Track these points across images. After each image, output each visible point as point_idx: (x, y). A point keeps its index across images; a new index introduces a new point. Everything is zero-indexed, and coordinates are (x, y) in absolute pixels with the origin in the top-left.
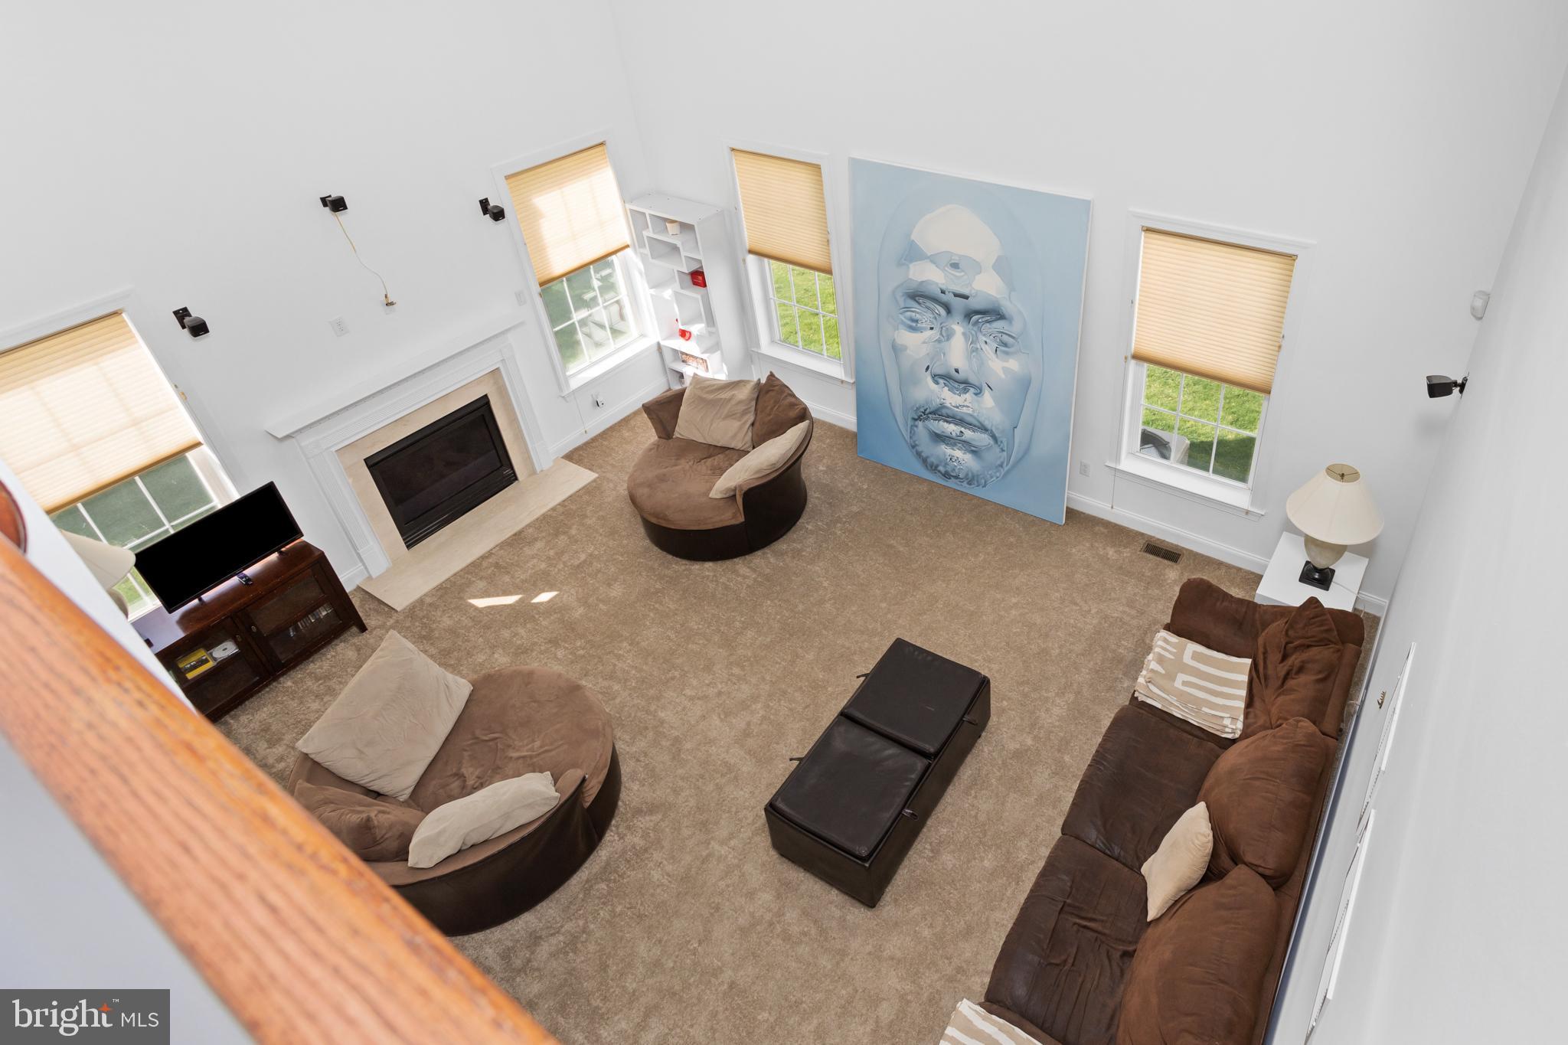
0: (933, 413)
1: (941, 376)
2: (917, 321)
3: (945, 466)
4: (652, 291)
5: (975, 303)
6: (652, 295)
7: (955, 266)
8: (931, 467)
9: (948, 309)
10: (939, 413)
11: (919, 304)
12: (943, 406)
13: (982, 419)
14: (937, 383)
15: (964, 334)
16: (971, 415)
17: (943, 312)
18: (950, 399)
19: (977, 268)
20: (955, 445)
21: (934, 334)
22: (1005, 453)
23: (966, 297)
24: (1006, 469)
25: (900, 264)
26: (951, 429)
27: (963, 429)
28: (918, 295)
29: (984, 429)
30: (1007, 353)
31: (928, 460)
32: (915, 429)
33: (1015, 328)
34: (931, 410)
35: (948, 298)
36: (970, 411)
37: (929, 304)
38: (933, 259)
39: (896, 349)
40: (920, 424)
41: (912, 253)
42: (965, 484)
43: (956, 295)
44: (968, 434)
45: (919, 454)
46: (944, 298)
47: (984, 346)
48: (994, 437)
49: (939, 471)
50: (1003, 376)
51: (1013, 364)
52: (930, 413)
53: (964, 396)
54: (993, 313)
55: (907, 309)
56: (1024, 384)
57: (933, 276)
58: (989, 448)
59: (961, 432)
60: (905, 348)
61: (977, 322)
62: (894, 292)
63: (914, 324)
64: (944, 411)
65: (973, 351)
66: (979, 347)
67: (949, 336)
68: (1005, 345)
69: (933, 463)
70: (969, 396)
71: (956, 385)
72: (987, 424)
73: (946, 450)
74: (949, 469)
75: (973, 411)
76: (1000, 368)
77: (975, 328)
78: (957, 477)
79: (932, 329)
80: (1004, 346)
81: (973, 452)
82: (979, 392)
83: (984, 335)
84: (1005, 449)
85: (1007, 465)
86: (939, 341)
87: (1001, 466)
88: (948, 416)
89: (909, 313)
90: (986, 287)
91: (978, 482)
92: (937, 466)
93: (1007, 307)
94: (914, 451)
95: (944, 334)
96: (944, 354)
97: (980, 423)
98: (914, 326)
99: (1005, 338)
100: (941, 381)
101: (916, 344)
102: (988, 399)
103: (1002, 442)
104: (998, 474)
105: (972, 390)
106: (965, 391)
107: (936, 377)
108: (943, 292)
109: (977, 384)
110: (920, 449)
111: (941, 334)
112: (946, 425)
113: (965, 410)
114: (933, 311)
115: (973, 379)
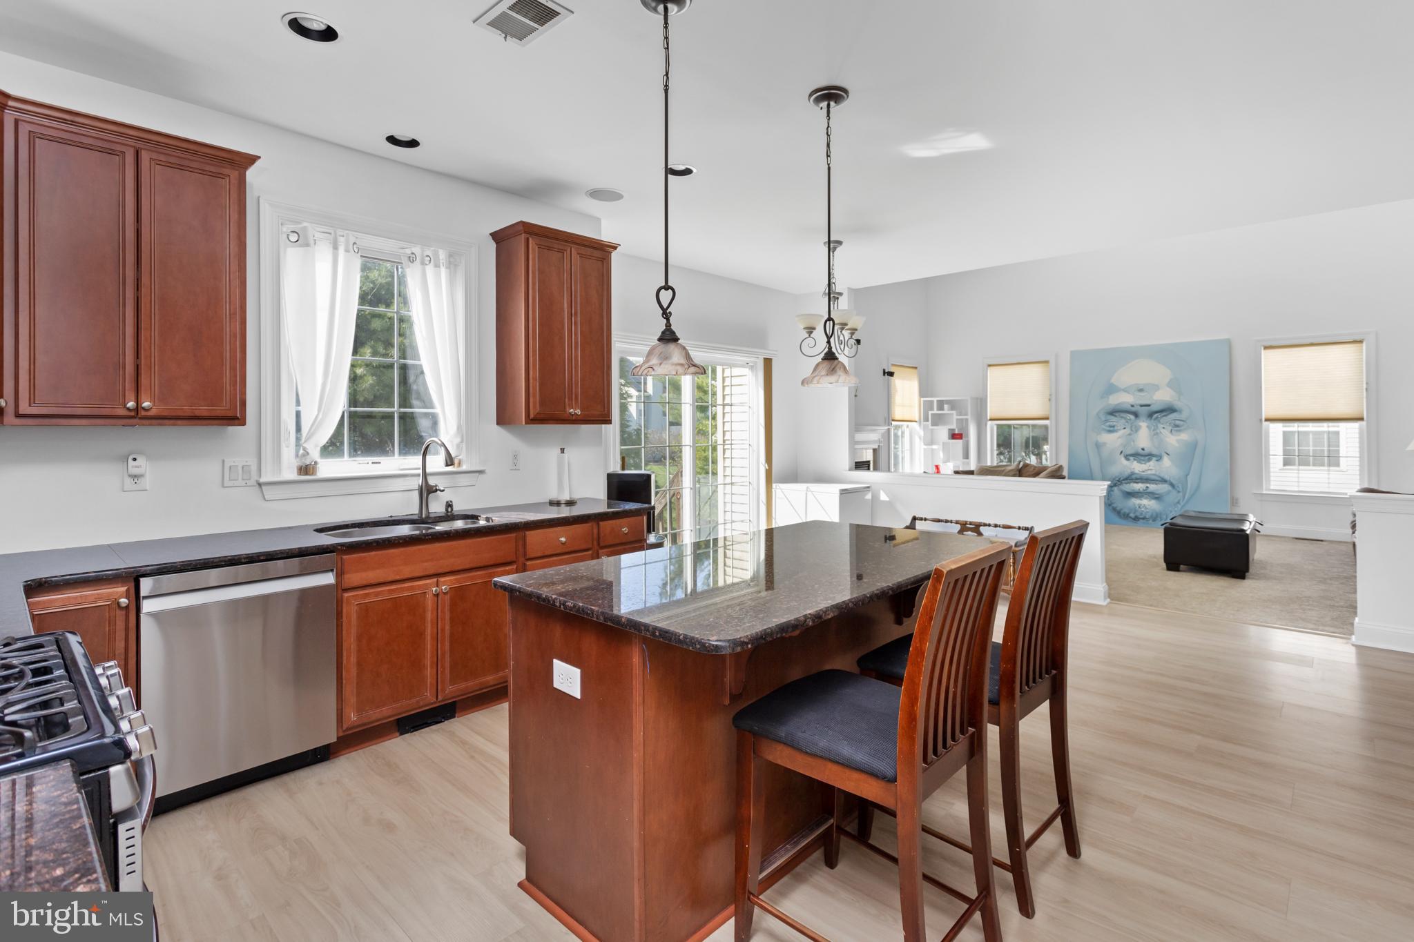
0: (1126, 479)
1: (1131, 455)
2: (1114, 427)
3: (1134, 513)
4: (925, 447)
5: (1154, 408)
6: (925, 449)
7: (1141, 390)
8: (1124, 515)
9: (1136, 415)
10: (1132, 478)
11: (1116, 416)
12: (1133, 473)
13: (1162, 475)
14: (1128, 460)
15: (1148, 427)
16: (1154, 474)
17: (1132, 417)
18: (1137, 467)
19: (1156, 387)
20: (1143, 496)
21: (1128, 431)
22: (1181, 494)
23: (1149, 405)
24: (1182, 504)
25: (1102, 397)
26: (1139, 487)
27: (1148, 485)
28: (1114, 412)
29: (1164, 481)
30: (1180, 431)
31: (1122, 512)
32: (1112, 493)
33: (1184, 416)
34: (1125, 477)
35: (1137, 408)
36: (1153, 472)
37: (1123, 415)
38: (1125, 390)
39: (1098, 446)
40: (1115, 489)
41: (1111, 389)
42: (1151, 521)
43: (1142, 406)
44: (1152, 487)
45: (1114, 509)
46: (1133, 409)
47: (1162, 431)
48: (1172, 485)
49: (1130, 517)
50: (1177, 445)
51: (1184, 436)
52: (1123, 480)
53: (1148, 464)
54: (1169, 410)
55: (1107, 421)
56: (1193, 446)
57: (1125, 399)
58: (1168, 492)
59: (1147, 487)
60: (1104, 444)
61: (1157, 418)
62: (1098, 414)
63: (1112, 429)
64: (1134, 477)
65: (1155, 434)
66: (1158, 431)
67: (1137, 429)
68: (1177, 426)
69: (1125, 512)
70: (1152, 463)
71: (1143, 458)
72: (1167, 477)
73: (1135, 502)
74: (1138, 514)
75: (1156, 471)
76: (1173, 441)
77: (1156, 421)
78: (1143, 519)
79: (1125, 428)
80: (1176, 427)
81: (1157, 498)
82: (1159, 458)
83: (1163, 424)
84: (1181, 490)
85: (1183, 500)
86: (1130, 434)
87: (1178, 502)
88: (1137, 479)
89: (1108, 424)
90: (1163, 396)
91: (1160, 518)
92: (1128, 515)
93: (1177, 404)
94: (1111, 508)
95: (1133, 429)
96: (1134, 441)
97: (1160, 477)
98: (1112, 430)
99: (1177, 422)
100: (1132, 458)
101: (1112, 440)
102: (1166, 461)
103: (1178, 487)
104: (1176, 509)
105: (1154, 459)
106: (1149, 460)
107: (1127, 457)
108: (1132, 406)
109: (1158, 454)
110: (1114, 505)
111: (1132, 430)
112: (1135, 485)
113: (1149, 472)
114: (1125, 418)
115: (1155, 452)
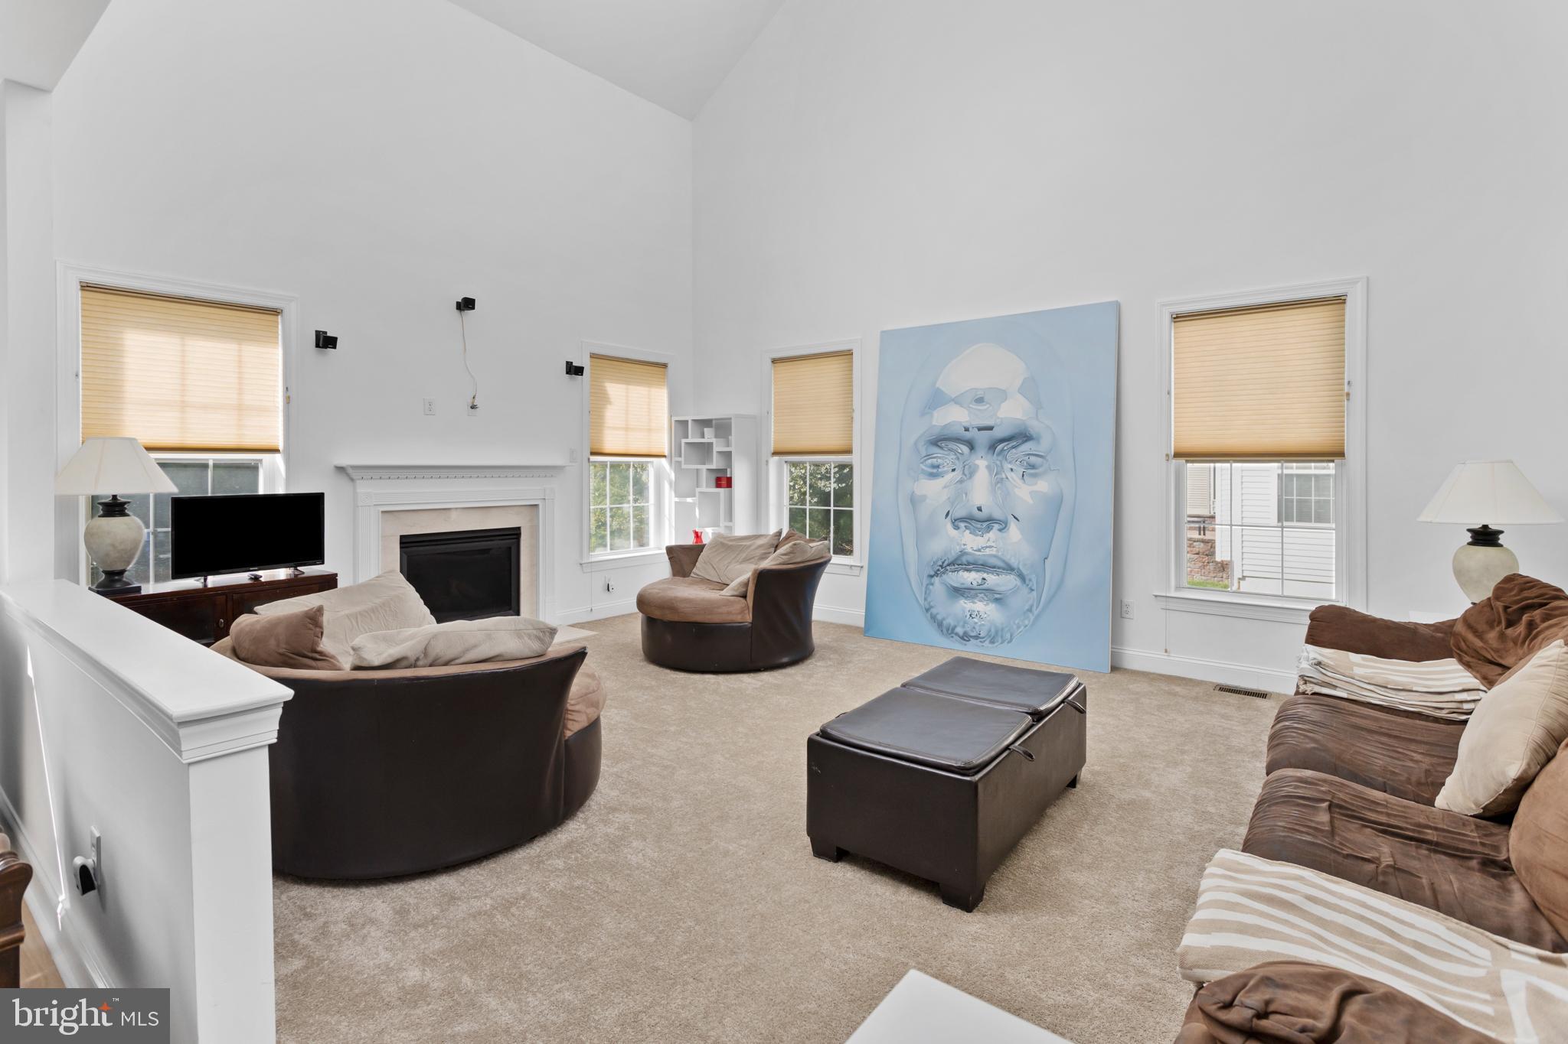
0: (952, 564)
1: (962, 519)
2: (938, 467)
3: (963, 627)
4: (677, 499)
5: (998, 433)
6: (676, 502)
7: (980, 400)
8: (948, 630)
9: (971, 445)
10: (961, 562)
11: (941, 448)
12: (963, 553)
13: (1007, 558)
14: (957, 528)
15: (988, 467)
16: (995, 556)
17: (965, 449)
18: (971, 542)
19: (1003, 395)
20: (976, 596)
21: (957, 475)
22: (1034, 593)
23: (991, 428)
24: (1036, 613)
25: (923, 414)
26: (971, 578)
27: (985, 575)
28: (939, 441)
29: (1009, 569)
30: (1034, 476)
31: (944, 622)
32: (931, 587)
33: (1042, 447)
34: (950, 561)
35: (973, 434)
36: (993, 552)
37: (952, 445)
38: (956, 401)
39: (914, 501)
40: (936, 580)
41: (937, 400)
42: (987, 643)
43: (980, 429)
44: (992, 579)
45: (933, 618)
46: (968, 435)
47: (1010, 475)
48: (1022, 577)
49: (957, 634)
50: (1031, 502)
51: (1043, 486)
52: (948, 565)
53: (987, 536)
54: (1022, 436)
55: (929, 456)
56: (1055, 505)
57: (955, 417)
58: (1015, 591)
59: (984, 579)
60: (924, 498)
61: (1002, 450)
62: (916, 444)
63: (935, 471)
64: (964, 559)
65: (998, 481)
66: (1004, 476)
67: (970, 473)
68: (1033, 467)
69: (950, 625)
70: (993, 534)
71: (979, 525)
72: (1014, 562)
73: (965, 605)
74: (968, 628)
75: (998, 551)
76: (1026, 493)
77: (1000, 458)
78: (977, 637)
79: (953, 470)
80: (1031, 469)
81: (997, 600)
82: (1004, 526)
83: (1010, 463)
84: (1034, 587)
85: (1037, 608)
86: (961, 481)
87: (1030, 610)
88: (969, 564)
89: (930, 461)
90: (1011, 412)
91: (1002, 637)
92: (953, 629)
93: (1035, 426)
94: (929, 615)
95: (966, 472)
96: (966, 494)
97: (1004, 561)
98: (935, 473)
99: (1033, 459)
100: (962, 525)
101: (935, 491)
102: (1014, 531)
103: (1030, 580)
104: (1026, 622)
105: (996, 526)
106: (989, 529)
107: (956, 523)
108: (967, 429)
109: (1001, 518)
110: (934, 611)
111: (964, 473)
112: (966, 574)
113: (988, 551)
114: (955, 452)
115: (997, 514)
